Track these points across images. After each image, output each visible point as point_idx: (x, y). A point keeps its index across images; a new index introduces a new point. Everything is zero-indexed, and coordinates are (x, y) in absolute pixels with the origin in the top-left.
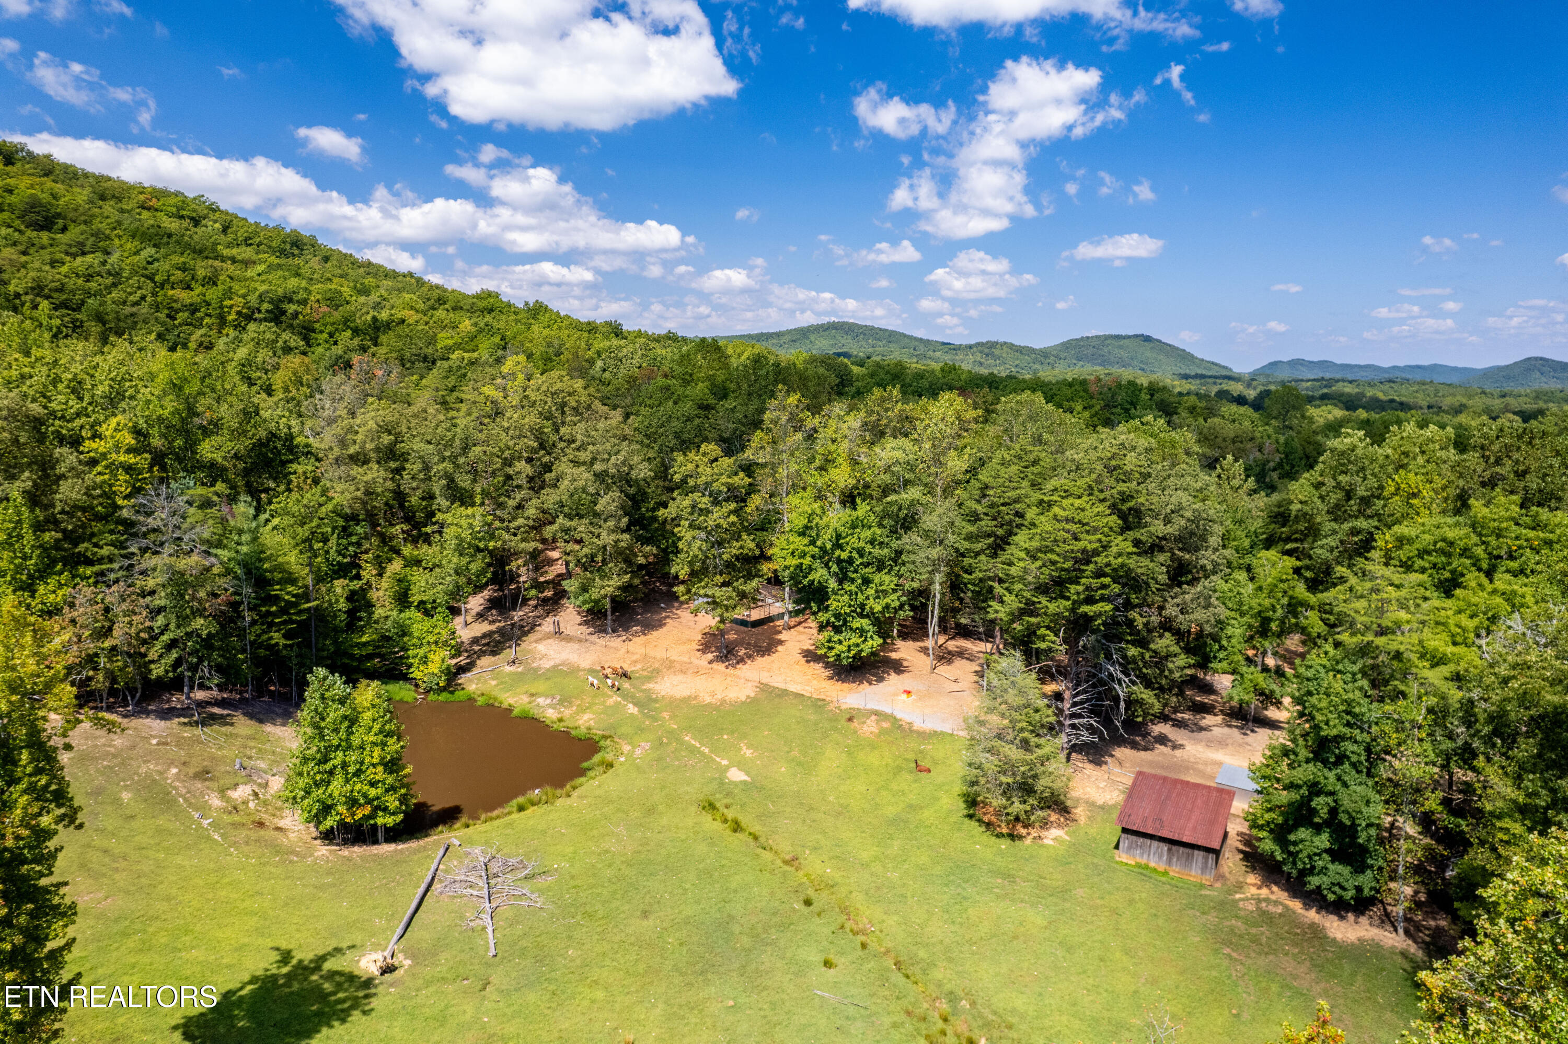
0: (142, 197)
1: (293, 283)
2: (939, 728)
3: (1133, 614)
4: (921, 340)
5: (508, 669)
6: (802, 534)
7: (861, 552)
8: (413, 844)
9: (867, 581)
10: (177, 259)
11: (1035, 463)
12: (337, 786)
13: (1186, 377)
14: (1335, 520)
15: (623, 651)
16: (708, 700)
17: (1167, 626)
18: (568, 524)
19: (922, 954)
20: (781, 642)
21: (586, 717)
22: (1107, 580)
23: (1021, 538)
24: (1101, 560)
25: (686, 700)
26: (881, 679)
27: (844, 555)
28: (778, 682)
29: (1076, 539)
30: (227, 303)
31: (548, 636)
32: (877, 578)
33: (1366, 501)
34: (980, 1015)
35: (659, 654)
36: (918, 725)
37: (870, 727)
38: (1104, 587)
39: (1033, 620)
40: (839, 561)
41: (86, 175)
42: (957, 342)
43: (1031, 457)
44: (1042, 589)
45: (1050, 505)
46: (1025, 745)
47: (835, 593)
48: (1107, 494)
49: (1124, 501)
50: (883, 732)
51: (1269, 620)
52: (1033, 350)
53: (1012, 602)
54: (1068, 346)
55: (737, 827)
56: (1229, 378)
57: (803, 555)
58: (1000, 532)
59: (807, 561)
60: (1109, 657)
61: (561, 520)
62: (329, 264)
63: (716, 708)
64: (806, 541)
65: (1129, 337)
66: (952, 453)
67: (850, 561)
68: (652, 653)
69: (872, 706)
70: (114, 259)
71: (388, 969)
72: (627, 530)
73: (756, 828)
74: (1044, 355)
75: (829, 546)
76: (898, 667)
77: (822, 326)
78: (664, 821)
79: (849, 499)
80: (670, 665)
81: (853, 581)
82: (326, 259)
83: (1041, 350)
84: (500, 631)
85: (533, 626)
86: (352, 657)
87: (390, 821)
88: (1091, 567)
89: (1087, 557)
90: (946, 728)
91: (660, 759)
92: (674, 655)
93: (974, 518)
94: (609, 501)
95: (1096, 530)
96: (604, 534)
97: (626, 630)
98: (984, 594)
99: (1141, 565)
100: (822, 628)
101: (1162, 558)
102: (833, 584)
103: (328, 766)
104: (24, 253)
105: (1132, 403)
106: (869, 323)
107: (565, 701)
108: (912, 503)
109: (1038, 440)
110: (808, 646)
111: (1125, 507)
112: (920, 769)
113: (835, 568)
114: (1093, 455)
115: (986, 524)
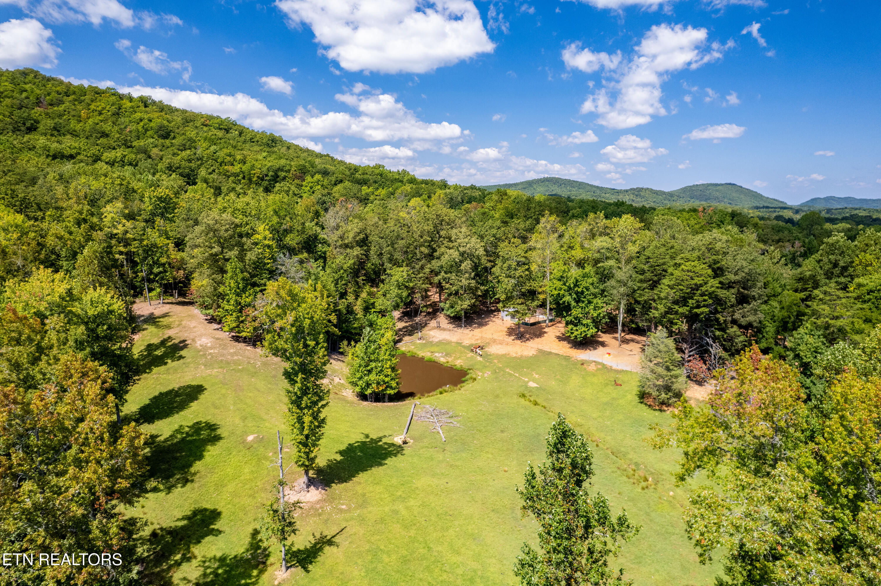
0: (202, 120)
1: (283, 162)
2: (625, 369)
3: (718, 316)
4: (598, 187)
5: (418, 342)
6: (560, 280)
7: (587, 288)
8: (400, 403)
9: (590, 302)
10: (226, 151)
11: (672, 247)
12: (373, 377)
13: (757, 208)
14: (827, 278)
15: (470, 335)
16: (514, 355)
17: (734, 322)
18: (446, 276)
19: (623, 449)
20: (545, 332)
21: (459, 361)
22: (706, 298)
23: (666, 281)
24: (704, 289)
25: (504, 355)
26: (595, 349)
27: (580, 290)
28: (547, 348)
29: (692, 279)
30: (253, 172)
31: (434, 328)
32: (595, 301)
33: (845, 269)
34: (649, 471)
35: (489, 336)
36: (615, 367)
37: (592, 367)
38: (705, 300)
39: (672, 316)
40: (577, 293)
41: (177, 110)
42: (618, 188)
43: (670, 245)
44: (676, 302)
45: (680, 265)
46: (668, 369)
47: (574, 307)
48: (707, 260)
49: (715, 264)
50: (598, 369)
51: (787, 322)
52: (663, 193)
53: (662, 308)
54: (684, 190)
55: (536, 404)
56: (785, 208)
57: (560, 289)
58: (656, 278)
59: (562, 292)
60: (706, 334)
61: (443, 274)
62: (290, 151)
63: (519, 358)
64: (561, 283)
65: (722, 185)
66: (630, 244)
67: (582, 293)
68: (485, 336)
69: (592, 359)
70: (199, 152)
71: (405, 443)
72: (474, 279)
73: (545, 404)
74: (671, 195)
75: (572, 286)
76: (603, 344)
77: (540, 180)
78: (503, 400)
79: (580, 264)
80: (494, 341)
81: (583, 302)
82: (288, 148)
83: (668, 193)
84: (411, 326)
85: (426, 324)
86: (351, 333)
87: (392, 392)
88: (699, 292)
89: (698, 287)
90: (628, 369)
91: (496, 378)
92: (495, 336)
93: (643, 272)
94: (467, 265)
95: (701, 275)
96: (463, 280)
97: (471, 326)
98: (647, 307)
99: (722, 293)
100: (567, 324)
101: (733, 291)
102: (573, 303)
103: (369, 368)
104: (161, 150)
105: (721, 222)
106: (567, 178)
107: (448, 355)
108: (611, 267)
109: (674, 237)
110: (558, 334)
111: (715, 266)
112: (617, 384)
113: (574, 296)
114: (700, 243)
115: (648, 275)
